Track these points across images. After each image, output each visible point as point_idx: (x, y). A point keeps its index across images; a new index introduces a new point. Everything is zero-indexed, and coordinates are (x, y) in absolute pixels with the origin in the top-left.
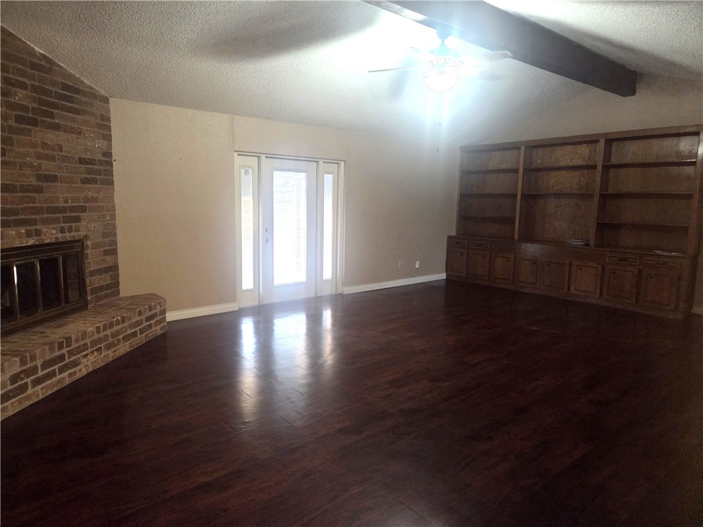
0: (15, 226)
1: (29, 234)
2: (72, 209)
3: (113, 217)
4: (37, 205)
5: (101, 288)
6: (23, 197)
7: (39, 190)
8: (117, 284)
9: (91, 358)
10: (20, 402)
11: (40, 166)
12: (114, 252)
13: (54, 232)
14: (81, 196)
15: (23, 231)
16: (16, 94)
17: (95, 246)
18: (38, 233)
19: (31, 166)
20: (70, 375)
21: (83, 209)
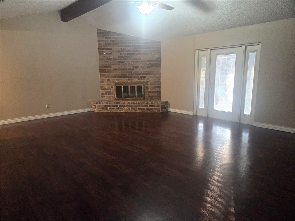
0: (126, 78)
1: (129, 80)
2: (143, 74)
3: (160, 77)
4: (132, 73)
5: (153, 96)
6: (128, 71)
7: (133, 70)
8: (160, 96)
9: (126, 109)
10: (106, 111)
11: (134, 64)
12: (160, 87)
13: (136, 80)
14: (147, 71)
15: (127, 79)
16: (128, 48)
17: (151, 84)
18: (131, 80)
19: (131, 64)
20: (119, 111)
21: (148, 74)
